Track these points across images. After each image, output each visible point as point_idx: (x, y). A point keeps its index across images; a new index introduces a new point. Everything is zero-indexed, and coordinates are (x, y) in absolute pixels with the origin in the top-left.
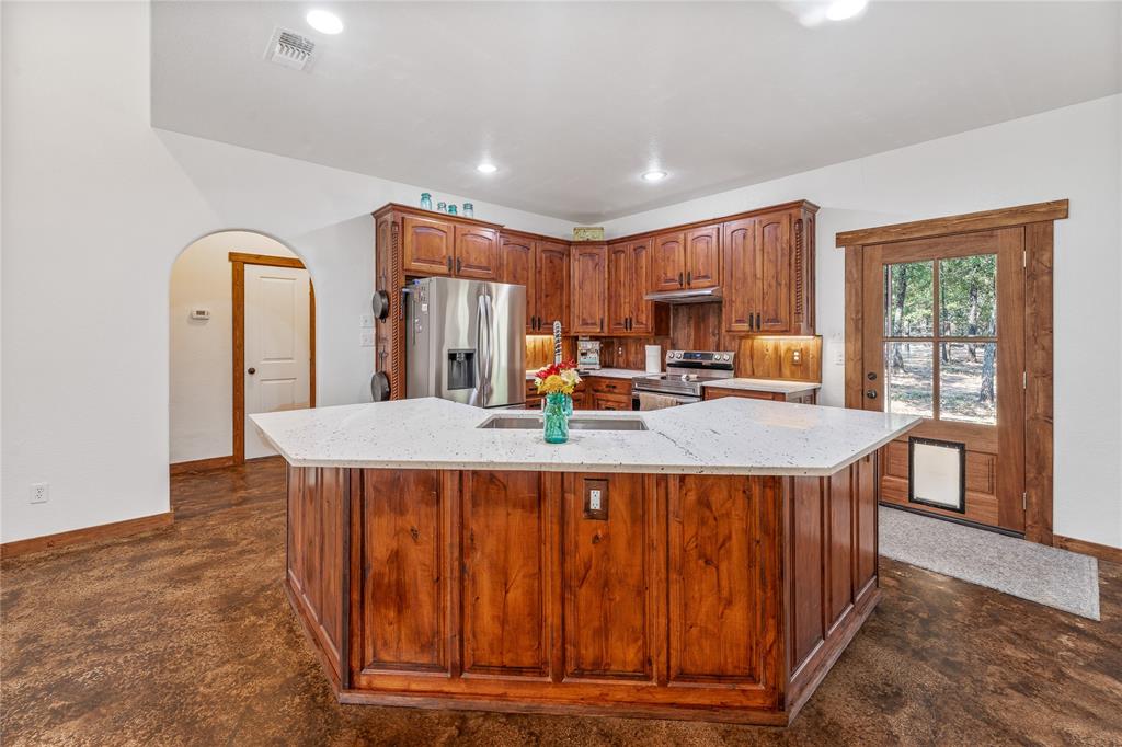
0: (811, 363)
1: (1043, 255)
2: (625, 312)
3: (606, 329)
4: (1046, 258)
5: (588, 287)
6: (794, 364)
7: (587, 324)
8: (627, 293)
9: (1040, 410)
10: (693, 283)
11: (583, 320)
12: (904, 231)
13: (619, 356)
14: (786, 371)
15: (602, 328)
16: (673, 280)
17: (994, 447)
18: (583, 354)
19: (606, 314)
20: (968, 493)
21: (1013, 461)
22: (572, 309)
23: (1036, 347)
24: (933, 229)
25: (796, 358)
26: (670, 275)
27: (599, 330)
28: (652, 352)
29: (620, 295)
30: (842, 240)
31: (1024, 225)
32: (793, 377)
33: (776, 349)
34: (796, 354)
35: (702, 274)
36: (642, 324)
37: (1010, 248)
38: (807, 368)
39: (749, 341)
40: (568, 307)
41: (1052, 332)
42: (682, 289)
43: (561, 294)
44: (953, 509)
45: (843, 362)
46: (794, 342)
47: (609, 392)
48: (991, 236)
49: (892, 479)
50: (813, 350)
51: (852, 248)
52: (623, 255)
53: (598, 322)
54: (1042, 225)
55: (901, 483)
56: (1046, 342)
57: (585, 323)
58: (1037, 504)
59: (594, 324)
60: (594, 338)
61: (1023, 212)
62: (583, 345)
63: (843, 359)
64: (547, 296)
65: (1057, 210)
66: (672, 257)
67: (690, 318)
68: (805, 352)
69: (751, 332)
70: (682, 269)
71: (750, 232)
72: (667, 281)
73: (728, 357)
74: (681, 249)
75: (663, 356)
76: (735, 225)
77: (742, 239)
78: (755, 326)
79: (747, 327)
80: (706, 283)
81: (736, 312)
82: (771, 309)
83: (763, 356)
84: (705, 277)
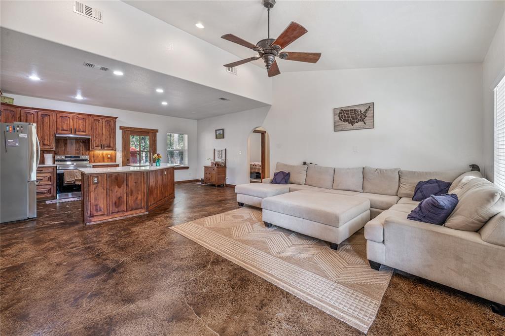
0: (113, 158)
6: (108, 158)
10: (77, 133)
14: (106, 160)
16: (67, 130)
26: (65, 128)
28: (49, 156)
30: (121, 128)
31: (152, 133)
32: (108, 162)
33: (102, 154)
34: (109, 155)
35: (82, 130)
36: (47, 145)
38: (112, 159)
39: (92, 152)
42: (71, 134)
46: (108, 152)
50: (114, 155)
51: (124, 130)
54: (155, 133)
61: (152, 130)
65: (157, 131)
66: (66, 122)
67: (66, 144)
68: (111, 155)
69: (101, 149)
70: (72, 127)
71: (101, 121)
72: (63, 130)
73: (87, 157)
74: (71, 120)
75: (54, 157)
76: (95, 118)
77: (97, 123)
78: (103, 148)
79: (100, 148)
80: (84, 134)
81: (96, 143)
82: (108, 143)
83: (98, 156)
84: (83, 132)
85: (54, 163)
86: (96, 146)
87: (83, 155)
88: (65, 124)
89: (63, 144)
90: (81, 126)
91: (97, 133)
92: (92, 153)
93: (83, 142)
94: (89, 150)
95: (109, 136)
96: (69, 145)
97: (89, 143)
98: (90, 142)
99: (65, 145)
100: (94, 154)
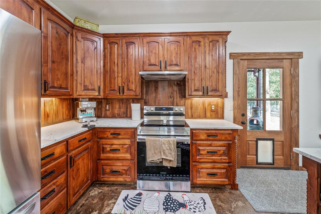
1: (296, 70)
2: (119, 82)
3: (102, 93)
4: (297, 71)
5: (88, 63)
6: (212, 111)
7: (88, 90)
8: (120, 71)
9: (296, 124)
10: (168, 68)
11: (85, 86)
12: (256, 56)
13: (106, 110)
14: (208, 115)
15: (99, 93)
16: (155, 65)
17: (282, 139)
18: (82, 111)
19: (102, 83)
20: (275, 157)
21: (288, 143)
22: (75, 77)
23: (295, 102)
24: (265, 56)
25: (213, 108)
26: (153, 61)
27: (97, 94)
28: (136, 107)
29: (114, 71)
30: (232, 56)
31: (291, 59)
32: (211, 117)
33: (203, 104)
34: (213, 106)
35: (174, 63)
36: (132, 90)
37: (287, 66)
38: (217, 113)
39: (190, 101)
40: (72, 75)
41: (299, 97)
42: (161, 70)
43: (67, 64)
44: (271, 164)
45: (232, 110)
46: (212, 101)
47: (114, 138)
48: (282, 62)
49: (250, 156)
50: (220, 105)
51: (236, 60)
52: (116, 46)
53: (96, 88)
54: (296, 59)
55: (253, 157)
56: (297, 100)
57: (86, 89)
58: (295, 157)
59: (94, 90)
60: (91, 100)
61: (291, 54)
62: (84, 104)
63: (232, 108)
64: (53, 62)
65: (300, 55)
66: (154, 51)
67: (156, 88)
68: (217, 106)
69: (203, 96)
70: (161, 59)
71: (202, 43)
72: (150, 65)
73: (182, 109)
74: (161, 47)
75: (142, 109)
76: (194, 38)
77: (197, 47)
78: (205, 93)
79: (201, 93)
80: (177, 68)
81: (195, 85)
82: (214, 84)
83: (197, 108)
84: (177, 65)
85: (142, 118)
86: (195, 90)
87: (177, 105)
88: (153, 55)
89: (153, 89)
90: (174, 55)
91: (197, 66)
92: (188, 102)
93: (177, 84)
94: (184, 97)
95: (215, 71)
96: (160, 89)
97: (185, 85)
98: (187, 83)
99: (155, 90)
100: (191, 104)
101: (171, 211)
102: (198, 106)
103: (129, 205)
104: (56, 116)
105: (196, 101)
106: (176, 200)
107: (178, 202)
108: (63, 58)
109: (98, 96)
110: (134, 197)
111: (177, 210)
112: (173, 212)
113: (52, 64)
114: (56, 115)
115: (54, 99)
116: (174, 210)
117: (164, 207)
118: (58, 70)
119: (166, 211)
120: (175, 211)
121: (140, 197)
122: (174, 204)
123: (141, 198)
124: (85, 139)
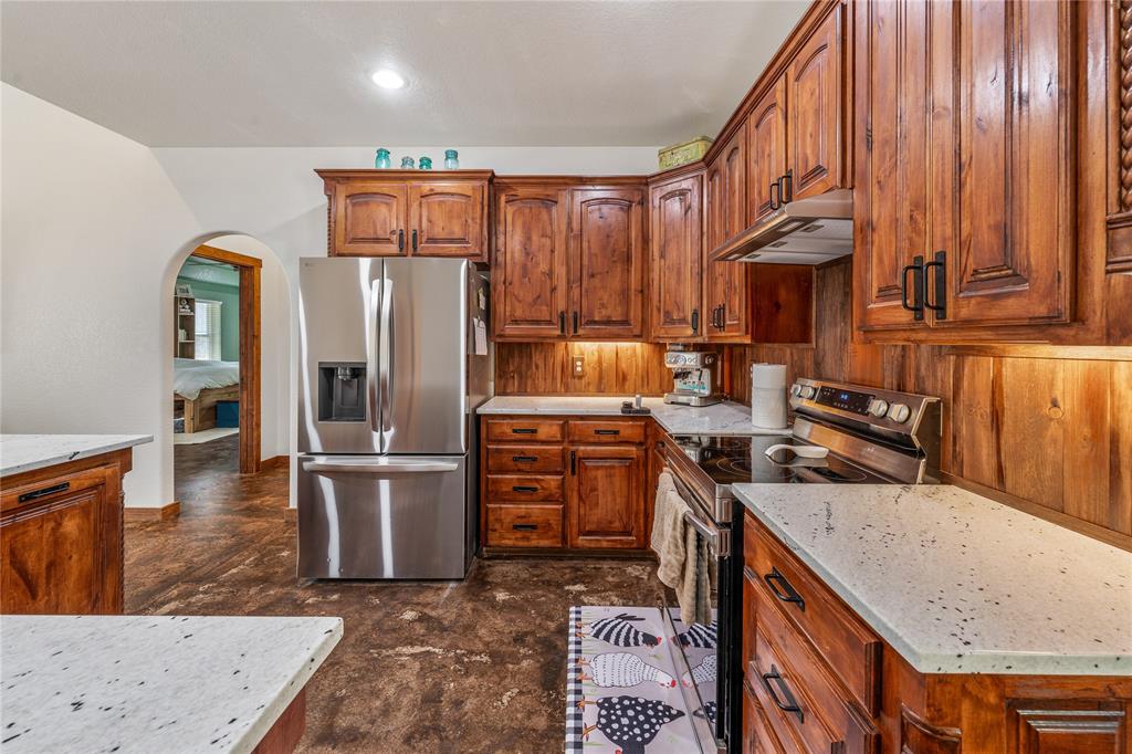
2: (719, 294)
7: (673, 321)
15: (695, 329)
18: (679, 375)
22: (650, 295)
26: (764, 193)
27: (690, 331)
35: (811, 165)
36: (735, 315)
43: (624, 272)
52: (717, 179)
57: (669, 319)
59: (683, 321)
88: (766, 163)
100: (996, 388)
101: (600, 716)
102: (1047, 409)
103: (616, 630)
104: (643, 381)
105: (1032, 368)
106: (653, 736)
107: (647, 741)
108: (615, 262)
109: (692, 336)
110: (637, 633)
111: (610, 736)
112: (599, 722)
113: (589, 281)
114: (643, 378)
115: (638, 345)
116: (608, 724)
117: (615, 700)
118: (604, 288)
119: (601, 706)
120: (603, 729)
121: (640, 643)
122: (631, 727)
123: (636, 644)
124: (616, 433)
